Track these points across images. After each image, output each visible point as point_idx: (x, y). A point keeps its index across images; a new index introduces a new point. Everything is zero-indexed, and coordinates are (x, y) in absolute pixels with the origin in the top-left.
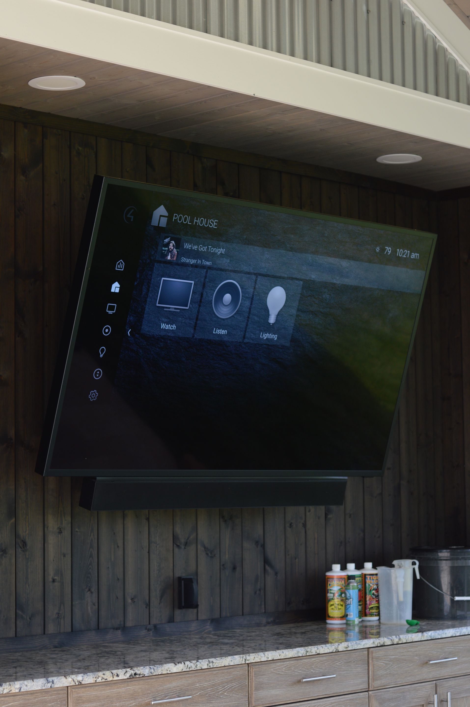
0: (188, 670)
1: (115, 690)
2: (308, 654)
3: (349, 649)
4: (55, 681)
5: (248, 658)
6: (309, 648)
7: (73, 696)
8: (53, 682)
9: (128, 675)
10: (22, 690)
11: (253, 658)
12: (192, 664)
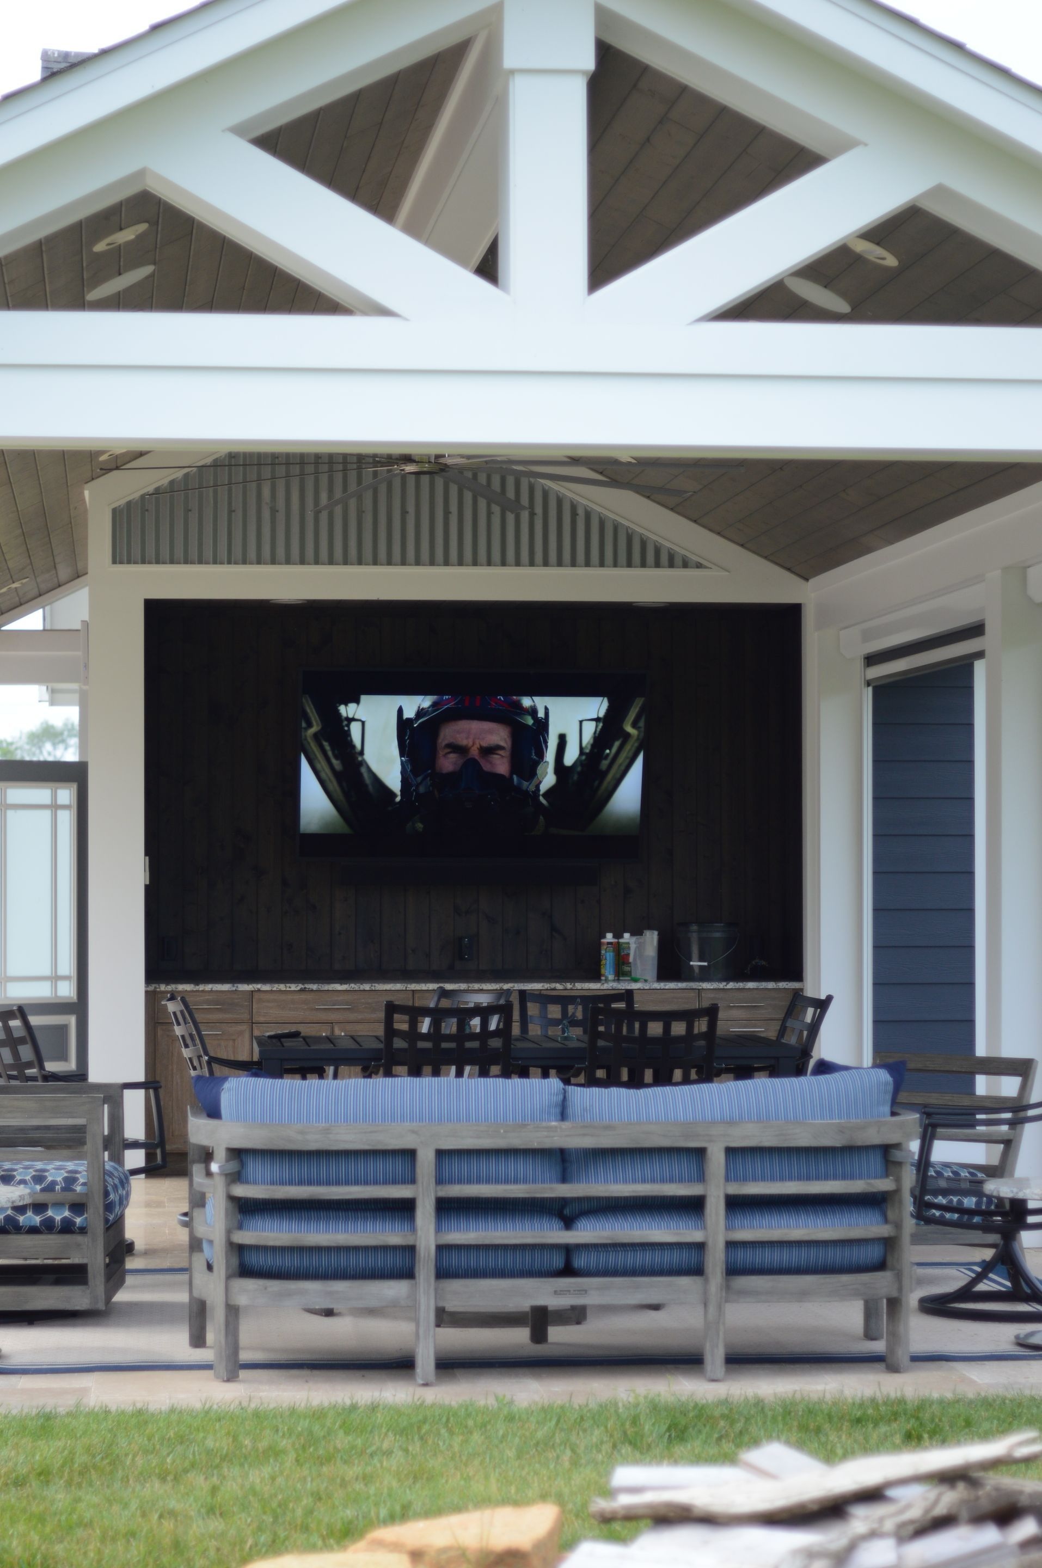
0: (352, 989)
1: (290, 997)
2: (470, 989)
3: (515, 989)
4: (239, 987)
5: (409, 986)
6: (471, 985)
7: (256, 996)
8: (237, 987)
9: (298, 988)
10: (213, 989)
11: (413, 986)
12: (355, 986)
